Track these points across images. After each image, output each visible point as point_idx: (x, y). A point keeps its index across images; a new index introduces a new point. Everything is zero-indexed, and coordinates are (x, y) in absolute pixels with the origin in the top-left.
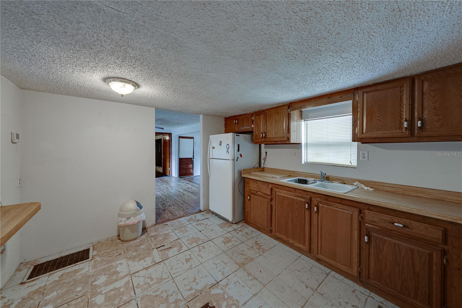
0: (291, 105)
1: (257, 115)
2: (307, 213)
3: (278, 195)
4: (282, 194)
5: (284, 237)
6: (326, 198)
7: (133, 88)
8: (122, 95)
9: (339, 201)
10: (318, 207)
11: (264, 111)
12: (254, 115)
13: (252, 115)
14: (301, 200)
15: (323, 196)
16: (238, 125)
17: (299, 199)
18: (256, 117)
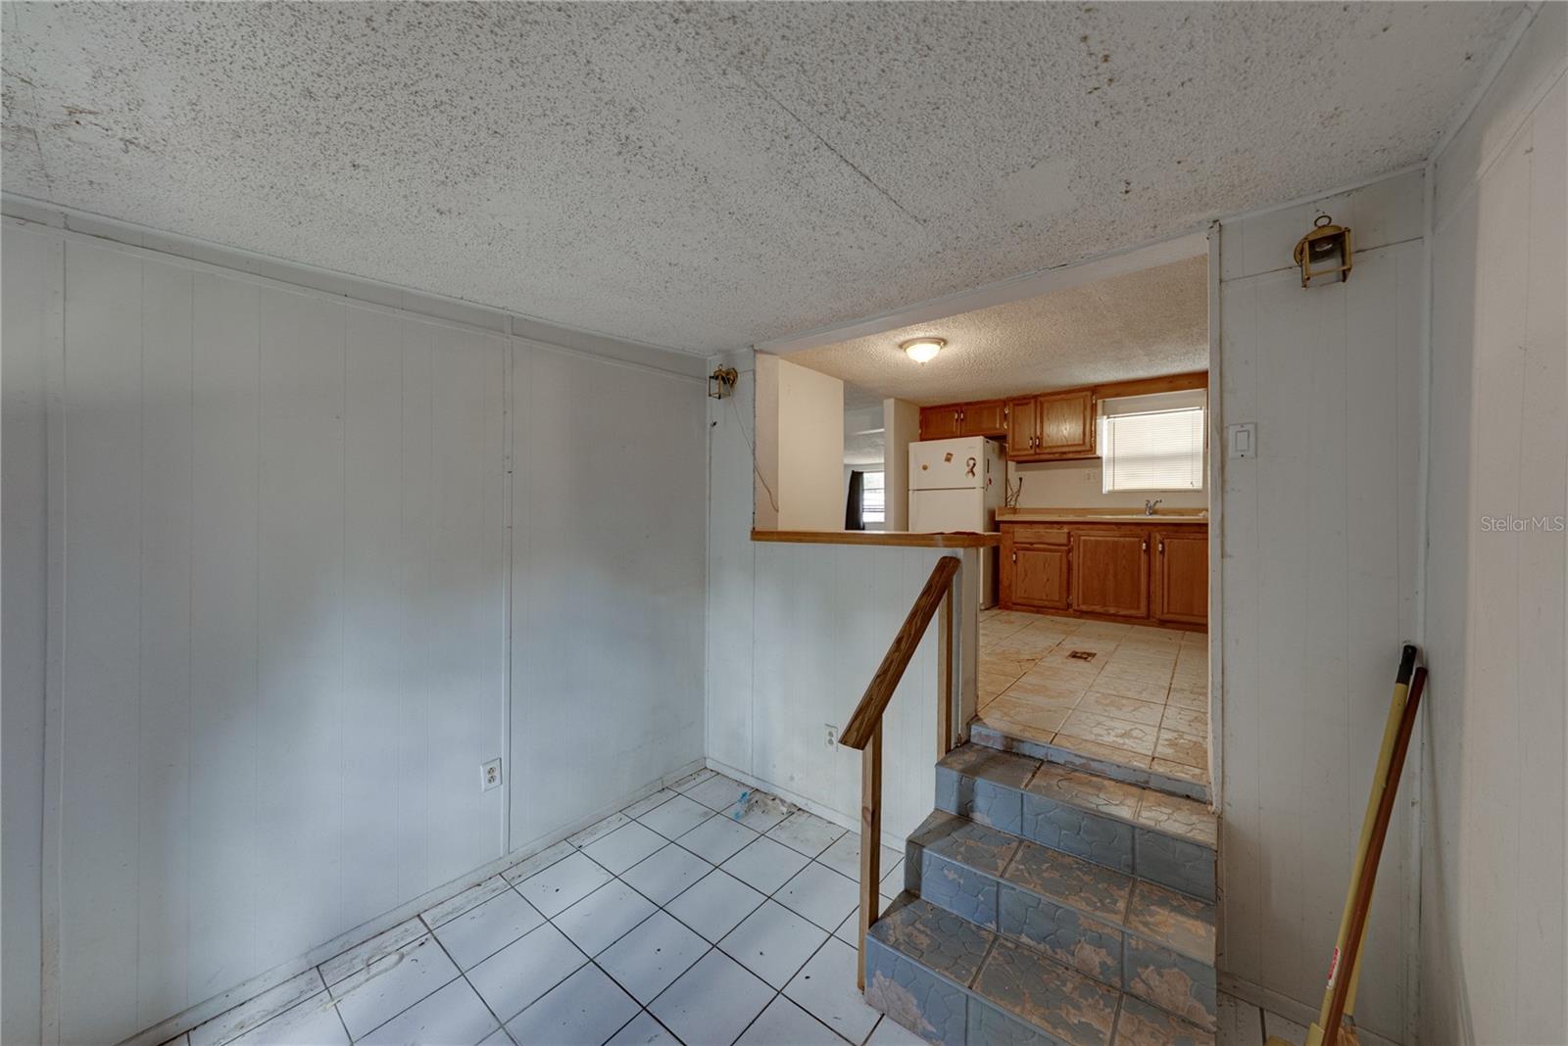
0: (1097, 391)
1: (1018, 405)
2: (1144, 557)
3: (1085, 541)
4: (1092, 538)
5: (1098, 609)
6: (1176, 528)
7: (938, 347)
8: (923, 364)
9: (1197, 529)
10: (1163, 544)
11: (1035, 397)
12: (1011, 405)
13: (1005, 402)
14: (1132, 539)
15: (1171, 528)
16: (963, 424)
17: (1128, 539)
18: (1016, 408)
